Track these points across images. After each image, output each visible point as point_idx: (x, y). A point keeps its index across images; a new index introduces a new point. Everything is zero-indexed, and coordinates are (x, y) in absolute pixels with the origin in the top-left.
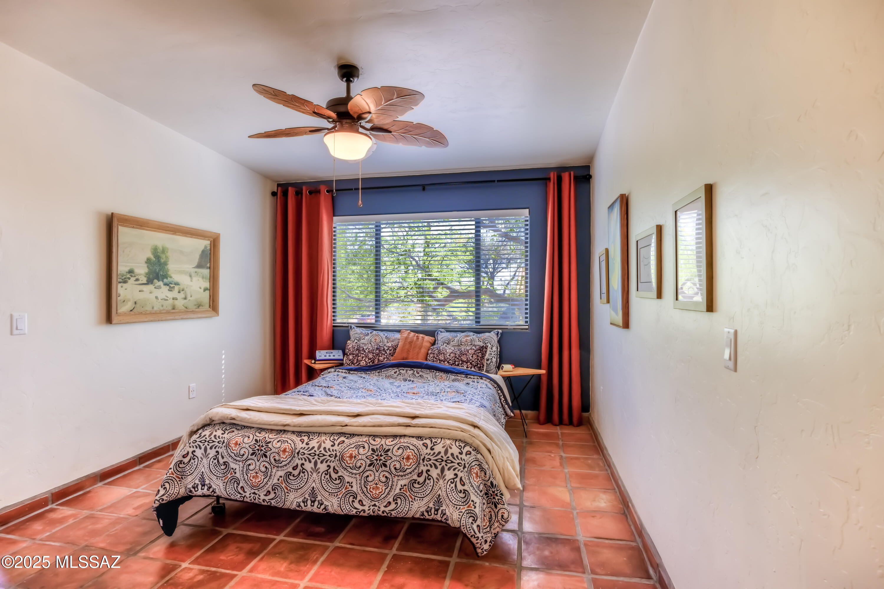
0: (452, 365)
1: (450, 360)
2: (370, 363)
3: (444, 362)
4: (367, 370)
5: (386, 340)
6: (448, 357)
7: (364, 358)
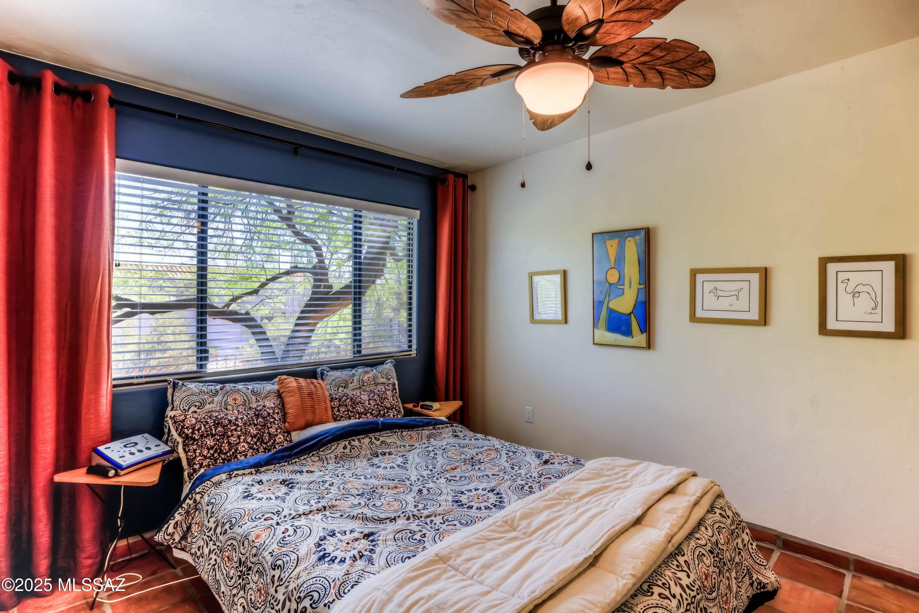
0: (376, 416)
1: (373, 410)
2: (256, 443)
3: (365, 415)
4: (290, 457)
5: (254, 398)
6: (369, 406)
7: (243, 437)
